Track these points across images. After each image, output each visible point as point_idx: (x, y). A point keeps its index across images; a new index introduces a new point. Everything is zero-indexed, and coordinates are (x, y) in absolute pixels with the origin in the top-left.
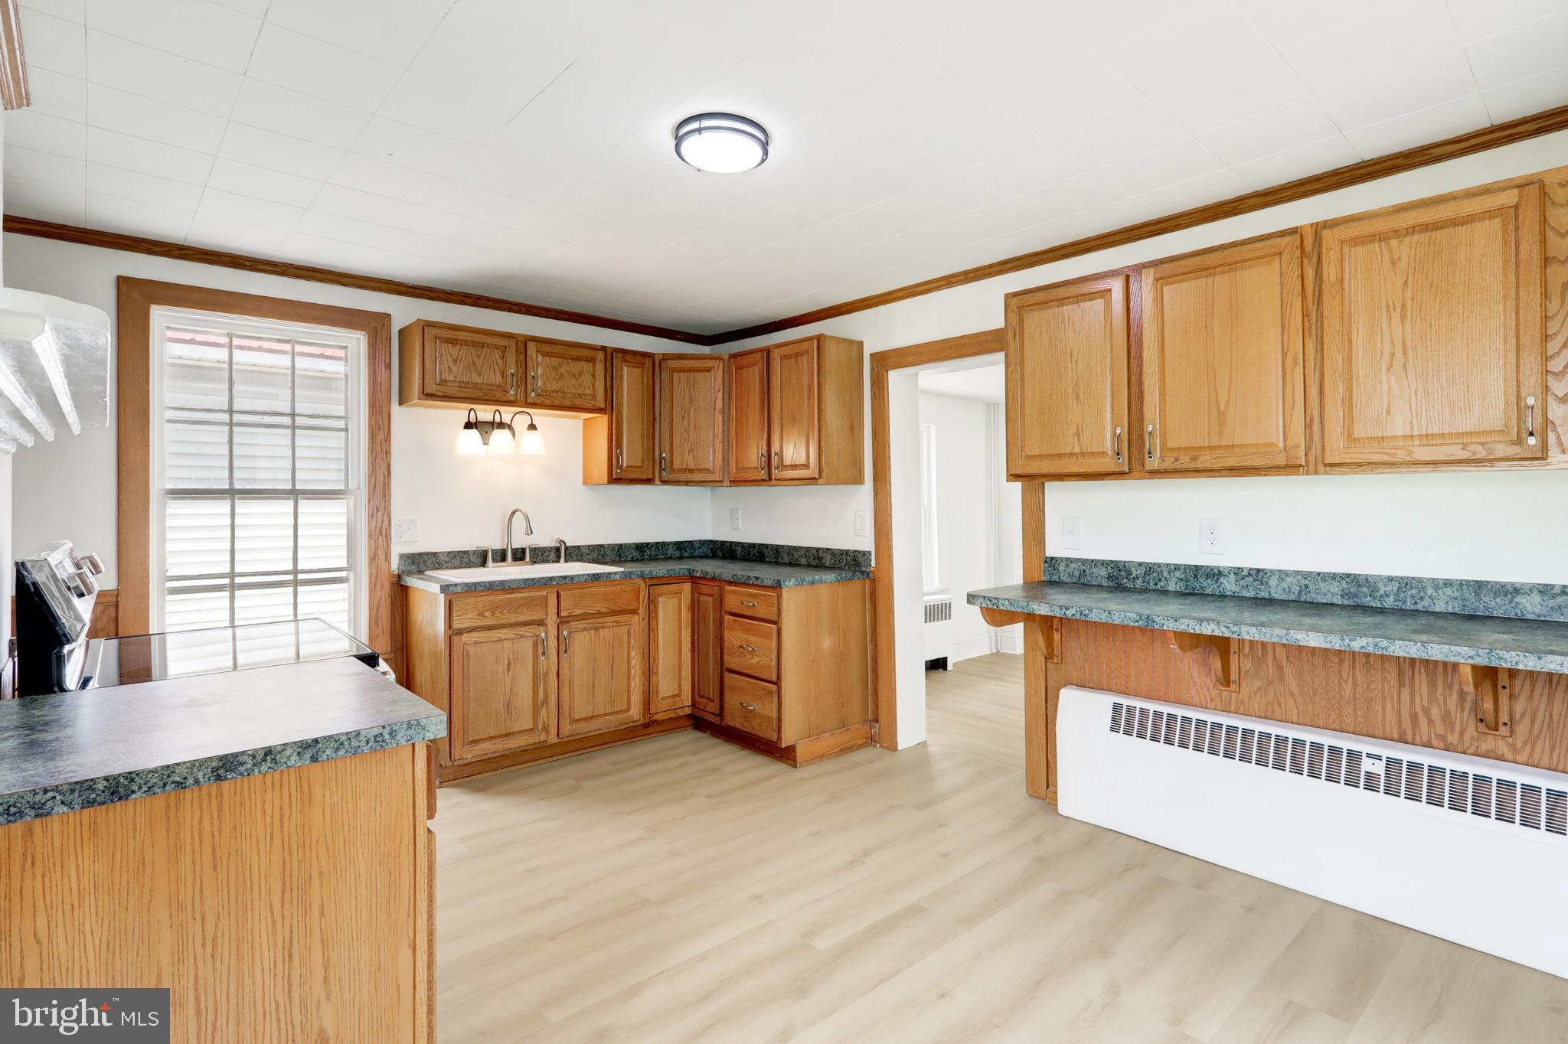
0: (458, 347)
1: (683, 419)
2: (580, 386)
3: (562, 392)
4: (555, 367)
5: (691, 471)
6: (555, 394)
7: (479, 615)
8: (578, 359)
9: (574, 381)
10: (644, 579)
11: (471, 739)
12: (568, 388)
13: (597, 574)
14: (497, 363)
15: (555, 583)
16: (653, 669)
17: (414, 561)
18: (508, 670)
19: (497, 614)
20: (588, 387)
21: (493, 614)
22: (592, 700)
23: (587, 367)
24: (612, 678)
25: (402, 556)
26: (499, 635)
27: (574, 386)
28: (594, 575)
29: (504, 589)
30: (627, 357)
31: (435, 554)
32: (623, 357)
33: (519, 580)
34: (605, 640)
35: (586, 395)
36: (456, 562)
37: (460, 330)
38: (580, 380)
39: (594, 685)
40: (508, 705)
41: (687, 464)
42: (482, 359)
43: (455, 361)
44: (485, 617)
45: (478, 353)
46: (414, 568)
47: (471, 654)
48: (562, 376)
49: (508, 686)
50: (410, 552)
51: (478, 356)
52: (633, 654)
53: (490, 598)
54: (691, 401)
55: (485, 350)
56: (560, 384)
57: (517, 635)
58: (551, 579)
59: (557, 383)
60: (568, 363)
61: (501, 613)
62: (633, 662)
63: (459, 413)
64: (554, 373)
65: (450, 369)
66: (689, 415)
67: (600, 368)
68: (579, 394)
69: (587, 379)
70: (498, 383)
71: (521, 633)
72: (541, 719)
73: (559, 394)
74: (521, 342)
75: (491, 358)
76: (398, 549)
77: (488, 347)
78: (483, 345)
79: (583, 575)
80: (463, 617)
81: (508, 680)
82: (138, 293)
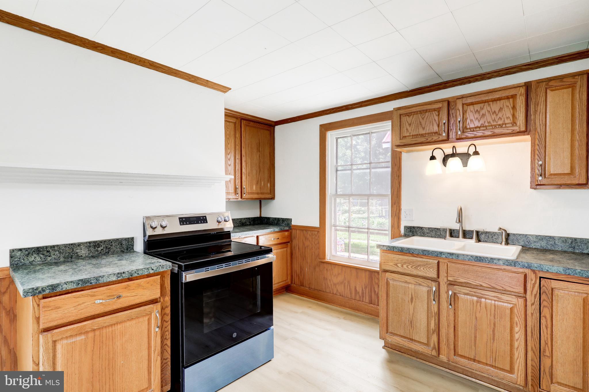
0: (412, 116)
2: (500, 118)
3: (483, 127)
4: (478, 111)
6: (478, 129)
7: (394, 264)
8: (500, 99)
9: (494, 116)
10: (534, 271)
11: (390, 331)
12: (489, 122)
13: (480, 257)
14: (434, 119)
15: (444, 256)
16: (544, 352)
17: (411, 231)
18: (412, 302)
19: (405, 266)
20: (507, 118)
21: (402, 266)
22: (473, 347)
23: (509, 103)
24: (494, 339)
25: (405, 227)
26: (406, 280)
27: (494, 120)
28: (477, 257)
29: (409, 253)
30: (551, 83)
31: (421, 228)
32: (547, 85)
33: (419, 250)
34: (486, 308)
35: (506, 124)
37: (413, 107)
38: (500, 115)
39: (475, 337)
40: (411, 322)
42: (425, 119)
43: (410, 125)
44: (397, 266)
45: (423, 116)
46: (411, 233)
47: (391, 285)
48: (483, 115)
49: (411, 311)
50: (410, 226)
51: (423, 119)
52: (517, 329)
53: (401, 257)
55: (427, 113)
56: (482, 122)
57: (417, 282)
58: (441, 253)
59: (479, 121)
60: (489, 105)
61: (407, 266)
62: (517, 336)
64: (477, 115)
65: (407, 129)
67: (521, 102)
68: (499, 125)
69: (508, 113)
70: (435, 131)
71: (419, 282)
72: (433, 341)
73: (481, 129)
74: (453, 102)
75: (431, 118)
76: (404, 223)
77: (429, 112)
78: (426, 111)
79: (467, 255)
80: (386, 263)
81: (411, 307)
82: (325, 129)
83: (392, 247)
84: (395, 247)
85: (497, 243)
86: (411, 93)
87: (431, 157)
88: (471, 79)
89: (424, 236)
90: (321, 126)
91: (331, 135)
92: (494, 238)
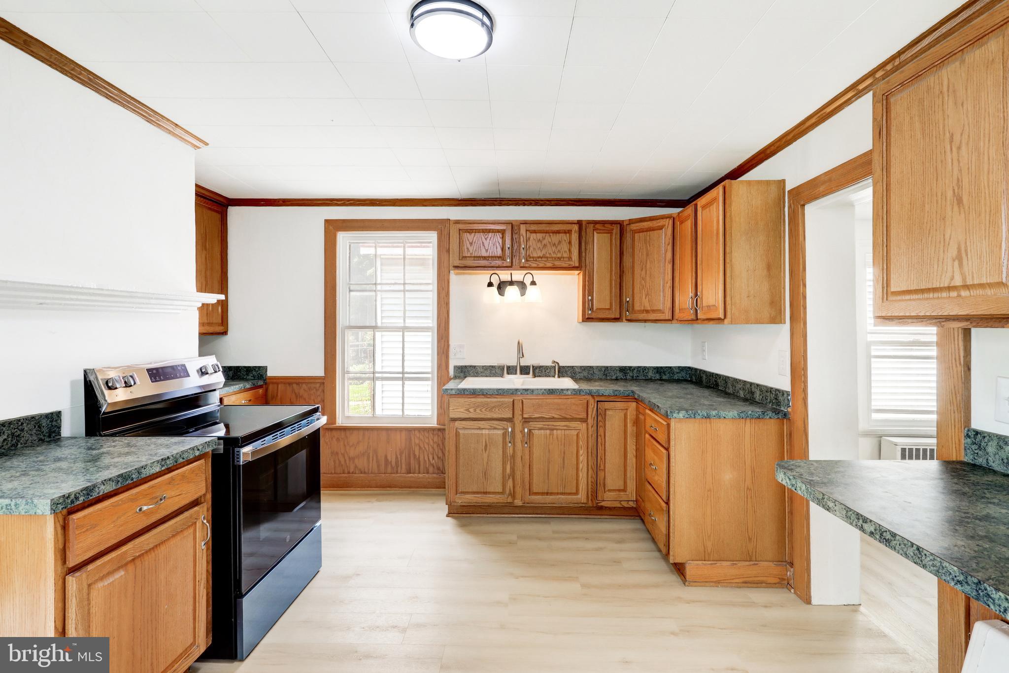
0: (473, 234)
1: (642, 270)
2: (559, 251)
3: (545, 257)
4: (539, 240)
5: (647, 311)
6: (540, 259)
7: (466, 410)
8: (558, 232)
9: (554, 248)
10: (593, 396)
11: (460, 491)
12: (550, 254)
13: (552, 390)
14: (498, 241)
15: (519, 393)
16: (600, 467)
17: (462, 371)
18: (486, 450)
19: (478, 411)
20: (565, 252)
21: (475, 410)
22: (547, 481)
23: (566, 237)
24: (564, 468)
25: (455, 367)
26: (480, 425)
27: (554, 252)
28: (549, 390)
29: (483, 395)
30: (597, 226)
31: (475, 367)
32: (594, 227)
33: (493, 390)
34: (557, 438)
35: (563, 258)
36: (488, 372)
37: (474, 223)
38: (559, 248)
39: (548, 470)
40: (485, 473)
41: (644, 307)
42: (488, 240)
43: (471, 244)
44: (469, 411)
45: (486, 237)
46: (462, 375)
47: (461, 436)
48: (545, 245)
49: (485, 460)
50: (461, 365)
51: (486, 239)
52: (581, 452)
53: (473, 400)
54: (647, 255)
55: (490, 234)
56: (544, 252)
57: (491, 426)
58: (517, 390)
59: (541, 251)
60: (550, 236)
61: (481, 410)
62: (581, 458)
63: (484, 277)
64: (539, 245)
65: (468, 249)
66: (646, 266)
67: (575, 237)
68: (558, 258)
69: (565, 247)
70: (499, 255)
71: (494, 426)
72: (508, 486)
73: (543, 259)
74: (517, 225)
75: (494, 239)
76: (454, 362)
77: (493, 232)
78: (489, 231)
79: (541, 389)
80: (456, 410)
81: (485, 455)
82: (332, 228)
83: (462, 389)
84: (466, 389)
85: (550, 376)
86: (462, 202)
87: (488, 283)
88: (526, 202)
89: (477, 376)
90: (328, 222)
91: (343, 238)
92: (546, 372)
